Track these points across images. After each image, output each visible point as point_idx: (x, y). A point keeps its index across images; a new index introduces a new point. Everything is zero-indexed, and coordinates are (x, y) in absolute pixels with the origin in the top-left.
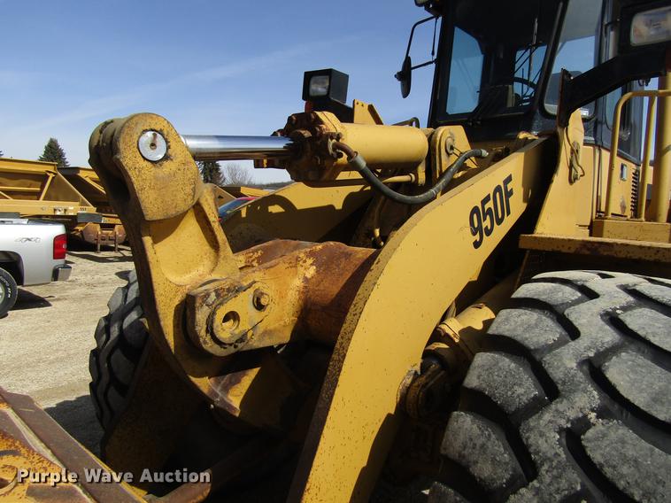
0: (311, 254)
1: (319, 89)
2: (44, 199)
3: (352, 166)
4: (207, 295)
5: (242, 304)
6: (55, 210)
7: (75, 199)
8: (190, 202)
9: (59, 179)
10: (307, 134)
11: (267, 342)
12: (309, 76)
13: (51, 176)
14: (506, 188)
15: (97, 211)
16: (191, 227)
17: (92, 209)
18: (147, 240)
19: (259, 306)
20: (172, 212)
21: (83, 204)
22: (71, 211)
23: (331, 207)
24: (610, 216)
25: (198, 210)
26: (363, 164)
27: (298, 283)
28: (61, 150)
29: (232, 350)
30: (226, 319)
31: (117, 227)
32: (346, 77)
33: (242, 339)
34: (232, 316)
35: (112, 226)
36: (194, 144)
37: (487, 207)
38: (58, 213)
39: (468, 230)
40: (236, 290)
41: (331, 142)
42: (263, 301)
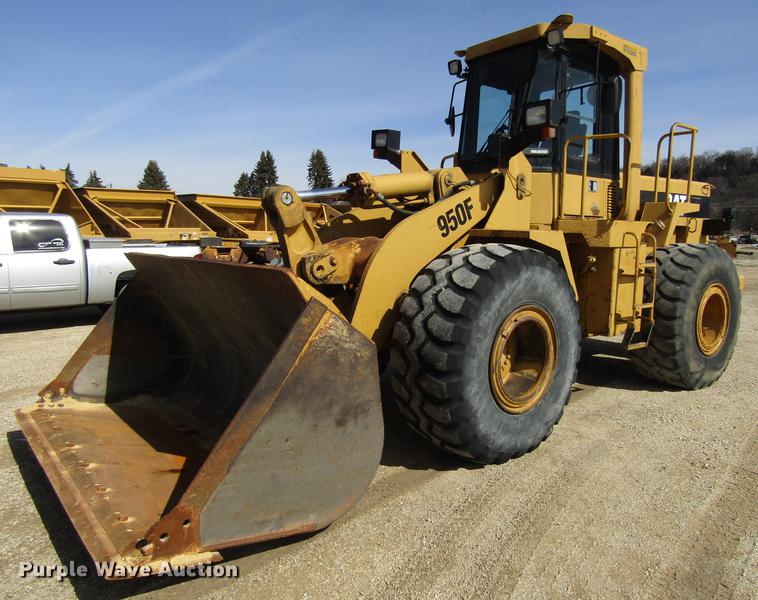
0: (359, 242)
1: (381, 142)
2: (170, 226)
3: (378, 199)
4: (310, 258)
5: (325, 262)
6: (181, 236)
7: (196, 225)
8: (302, 220)
9: (180, 206)
10: (355, 184)
11: (338, 282)
12: (375, 134)
13: (173, 204)
14: (466, 205)
15: (218, 235)
16: (302, 231)
17: (212, 234)
18: (285, 236)
19: (333, 264)
20: (295, 224)
21: (204, 229)
22: (195, 236)
23: (384, 219)
24: (563, 217)
25: (305, 223)
26: (382, 197)
27: (352, 255)
28: (161, 173)
29: (322, 283)
30: (318, 270)
31: (232, 251)
32: (399, 133)
33: (326, 278)
34: (320, 268)
35: (227, 251)
36: (302, 195)
37: (450, 216)
38: (184, 239)
39: (437, 227)
40: (322, 256)
41: (365, 189)
42: (334, 262)
